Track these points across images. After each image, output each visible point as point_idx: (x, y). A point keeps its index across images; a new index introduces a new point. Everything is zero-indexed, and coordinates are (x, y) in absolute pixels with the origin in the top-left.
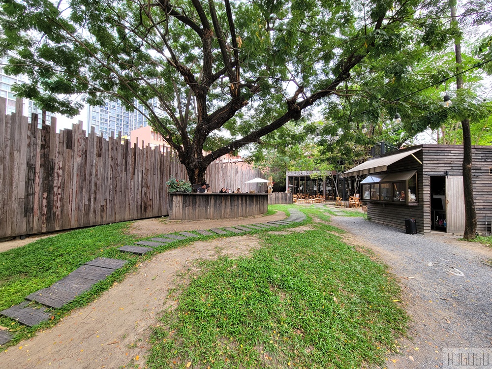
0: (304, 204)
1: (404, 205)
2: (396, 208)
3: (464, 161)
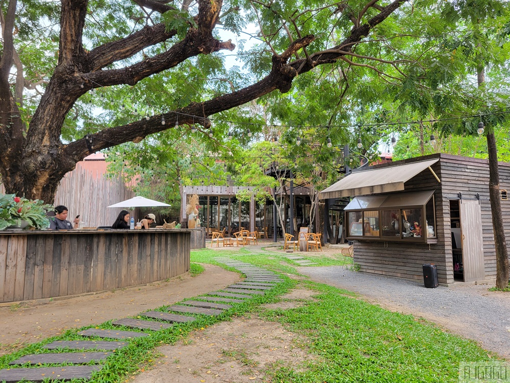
0: (221, 247)
1: (421, 244)
2: (402, 249)
3: (491, 181)
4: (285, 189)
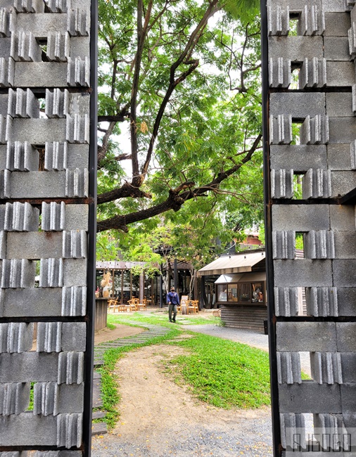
0: (117, 312)
1: (262, 306)
4: (169, 264)
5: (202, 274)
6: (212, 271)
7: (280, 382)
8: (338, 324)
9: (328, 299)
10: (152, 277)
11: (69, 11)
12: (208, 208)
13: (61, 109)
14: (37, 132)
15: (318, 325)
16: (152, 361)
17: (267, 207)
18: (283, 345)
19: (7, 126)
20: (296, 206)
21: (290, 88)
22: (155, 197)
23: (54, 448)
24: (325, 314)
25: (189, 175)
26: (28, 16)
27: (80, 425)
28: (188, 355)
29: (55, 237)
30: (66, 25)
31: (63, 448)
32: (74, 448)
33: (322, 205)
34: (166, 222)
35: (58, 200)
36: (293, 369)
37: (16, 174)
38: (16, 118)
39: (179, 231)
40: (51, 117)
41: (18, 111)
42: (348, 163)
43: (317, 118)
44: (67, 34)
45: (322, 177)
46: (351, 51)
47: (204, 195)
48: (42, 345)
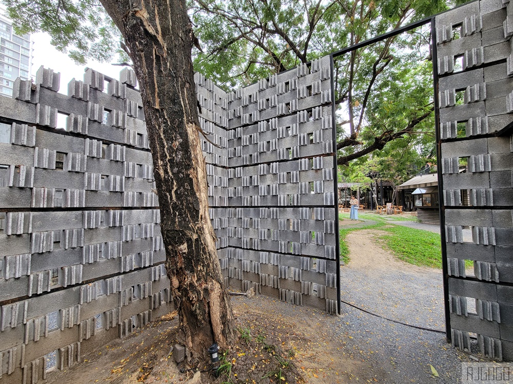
4: (377, 183)
5: (402, 188)
6: (409, 186)
7: (447, 241)
8: (493, 211)
9: (485, 196)
10: (365, 191)
11: (321, 70)
12: (404, 145)
13: (319, 116)
14: (309, 128)
15: (477, 211)
16: (367, 236)
17: (437, 146)
18: (449, 222)
19: (298, 128)
20: (460, 142)
21: (455, 72)
22: (365, 143)
23: (324, 258)
24: (482, 204)
25: (389, 126)
26: (303, 78)
27: (335, 250)
28: (391, 235)
29: (319, 172)
30: (319, 77)
31: (328, 259)
32: (333, 260)
33: (481, 139)
34: (373, 157)
35: (320, 156)
36: (456, 235)
37: (302, 147)
38: (301, 123)
39: (383, 162)
40: (315, 120)
41: (302, 121)
42: (505, 109)
43: (476, 86)
44: (320, 81)
45: (480, 122)
46: (506, 36)
47: (401, 137)
48: (317, 217)
